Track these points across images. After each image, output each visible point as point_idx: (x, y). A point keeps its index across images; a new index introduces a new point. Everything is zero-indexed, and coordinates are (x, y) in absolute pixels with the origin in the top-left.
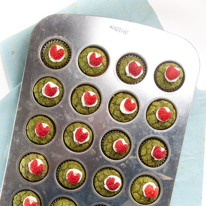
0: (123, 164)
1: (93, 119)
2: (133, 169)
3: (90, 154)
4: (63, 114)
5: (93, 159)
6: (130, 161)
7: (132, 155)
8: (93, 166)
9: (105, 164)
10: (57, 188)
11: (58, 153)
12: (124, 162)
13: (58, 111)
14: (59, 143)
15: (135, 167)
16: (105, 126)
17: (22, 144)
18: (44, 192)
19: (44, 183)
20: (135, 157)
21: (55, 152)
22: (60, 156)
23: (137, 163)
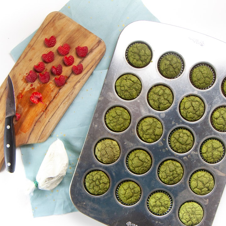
0: (185, 158)
1: (165, 116)
2: (193, 163)
3: (158, 145)
4: (139, 108)
5: (160, 150)
6: (192, 155)
7: (194, 150)
8: (160, 156)
9: (170, 156)
10: (125, 172)
11: (130, 141)
12: (187, 156)
13: (135, 105)
14: (132, 132)
15: (195, 161)
16: (174, 123)
17: (100, 129)
18: (114, 174)
19: (115, 166)
20: (196, 153)
21: (128, 140)
22: (132, 144)
23: (197, 158)
